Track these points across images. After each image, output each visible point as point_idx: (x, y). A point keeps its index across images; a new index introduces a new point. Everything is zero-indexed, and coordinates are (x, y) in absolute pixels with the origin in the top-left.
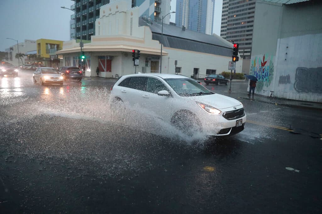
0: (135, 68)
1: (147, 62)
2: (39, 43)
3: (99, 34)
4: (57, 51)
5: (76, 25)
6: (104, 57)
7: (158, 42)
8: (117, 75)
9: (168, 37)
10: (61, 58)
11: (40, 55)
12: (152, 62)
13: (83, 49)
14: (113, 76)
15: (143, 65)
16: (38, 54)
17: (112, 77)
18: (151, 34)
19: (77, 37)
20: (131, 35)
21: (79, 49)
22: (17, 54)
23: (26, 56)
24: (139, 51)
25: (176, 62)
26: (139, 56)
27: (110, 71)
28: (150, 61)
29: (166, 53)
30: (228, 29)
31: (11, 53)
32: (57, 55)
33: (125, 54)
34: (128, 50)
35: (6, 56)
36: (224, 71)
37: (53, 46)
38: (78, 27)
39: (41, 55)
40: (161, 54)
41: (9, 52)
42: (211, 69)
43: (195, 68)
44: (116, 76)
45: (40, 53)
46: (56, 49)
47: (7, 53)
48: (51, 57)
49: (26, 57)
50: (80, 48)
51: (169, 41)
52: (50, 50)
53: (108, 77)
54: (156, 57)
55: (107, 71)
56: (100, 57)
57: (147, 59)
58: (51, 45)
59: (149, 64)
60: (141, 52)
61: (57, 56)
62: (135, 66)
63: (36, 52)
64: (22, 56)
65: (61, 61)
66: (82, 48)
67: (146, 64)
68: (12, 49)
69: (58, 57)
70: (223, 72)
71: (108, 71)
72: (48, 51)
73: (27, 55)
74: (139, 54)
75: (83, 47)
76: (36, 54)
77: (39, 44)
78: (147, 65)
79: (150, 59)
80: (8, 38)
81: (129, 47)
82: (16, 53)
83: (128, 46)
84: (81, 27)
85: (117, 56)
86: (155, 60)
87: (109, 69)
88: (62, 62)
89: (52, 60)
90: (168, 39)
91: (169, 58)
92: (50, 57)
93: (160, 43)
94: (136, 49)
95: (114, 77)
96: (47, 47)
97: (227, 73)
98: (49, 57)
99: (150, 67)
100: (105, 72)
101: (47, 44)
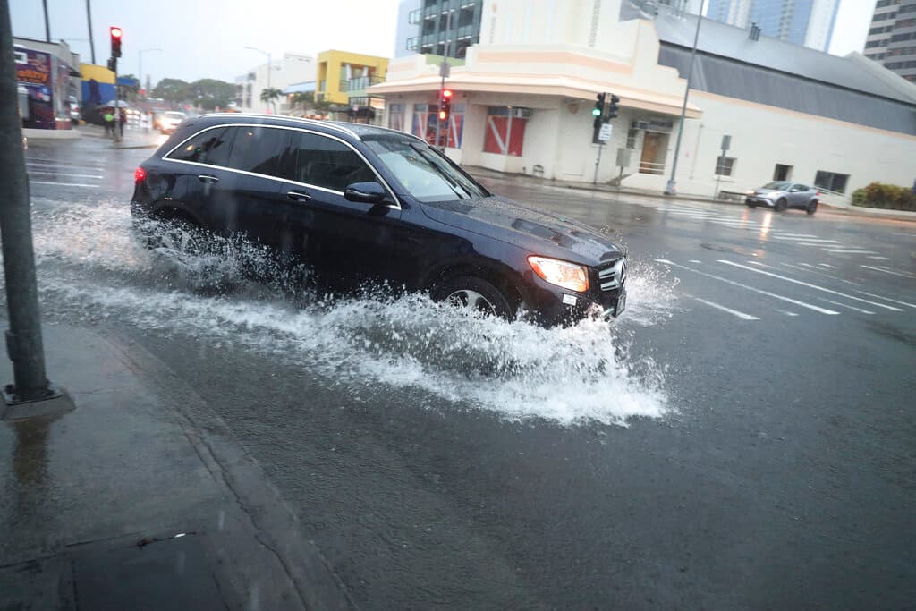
0: (597, 150)
1: (632, 134)
2: (323, 61)
3: (491, 41)
4: (370, 85)
5: (423, 15)
6: (503, 109)
7: (674, 72)
8: (538, 166)
9: (706, 57)
10: (378, 105)
11: (323, 95)
12: (647, 133)
13: (448, 83)
14: (524, 169)
15: (622, 141)
16: (317, 93)
17: (522, 171)
18: (657, 46)
19: (423, 48)
20: (592, 45)
21: (438, 83)
22: (266, 90)
23: (285, 97)
24: (615, 99)
25: (726, 142)
26: (616, 113)
27: (519, 154)
28: (642, 133)
29: (698, 109)
30: (895, 39)
31: (249, 87)
32: (370, 97)
33: (572, 105)
34: (581, 93)
35: (237, 94)
36: (875, 182)
37: (357, 71)
38: (428, 18)
39: (326, 96)
40: (684, 113)
41: (245, 83)
42: (831, 171)
43: (780, 163)
44: (535, 171)
45: (324, 90)
46: (367, 80)
47: (240, 88)
48: (352, 101)
49: (283, 100)
50: (440, 79)
51: (707, 73)
52: (352, 81)
53: (512, 170)
54: (660, 120)
55: (510, 152)
56: (492, 110)
57: (634, 124)
58: (354, 67)
59: (639, 140)
60: (622, 103)
61: (367, 99)
62: (598, 145)
63: (313, 87)
64: (276, 97)
65: (378, 114)
66: (446, 79)
67: (628, 140)
68: (252, 76)
69: (369, 103)
70: (873, 185)
71: (514, 153)
72: (343, 86)
73: (287, 95)
74: (616, 108)
75: (448, 77)
76: (313, 92)
77: (324, 65)
78: (631, 144)
79: (643, 126)
80: (247, 48)
81: (587, 84)
82: (263, 88)
83: (584, 80)
84: (439, 19)
85: (545, 110)
86: (660, 130)
87: (516, 147)
88: (380, 117)
89: (356, 109)
90: (705, 65)
91: (702, 126)
92: (350, 102)
93: (681, 76)
94: (607, 91)
95: (529, 172)
96: (343, 74)
97: (886, 187)
98: (347, 102)
99: (640, 152)
100: (503, 154)
101: (343, 65)
